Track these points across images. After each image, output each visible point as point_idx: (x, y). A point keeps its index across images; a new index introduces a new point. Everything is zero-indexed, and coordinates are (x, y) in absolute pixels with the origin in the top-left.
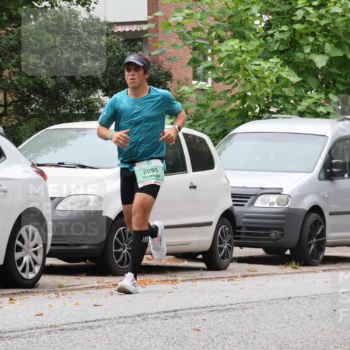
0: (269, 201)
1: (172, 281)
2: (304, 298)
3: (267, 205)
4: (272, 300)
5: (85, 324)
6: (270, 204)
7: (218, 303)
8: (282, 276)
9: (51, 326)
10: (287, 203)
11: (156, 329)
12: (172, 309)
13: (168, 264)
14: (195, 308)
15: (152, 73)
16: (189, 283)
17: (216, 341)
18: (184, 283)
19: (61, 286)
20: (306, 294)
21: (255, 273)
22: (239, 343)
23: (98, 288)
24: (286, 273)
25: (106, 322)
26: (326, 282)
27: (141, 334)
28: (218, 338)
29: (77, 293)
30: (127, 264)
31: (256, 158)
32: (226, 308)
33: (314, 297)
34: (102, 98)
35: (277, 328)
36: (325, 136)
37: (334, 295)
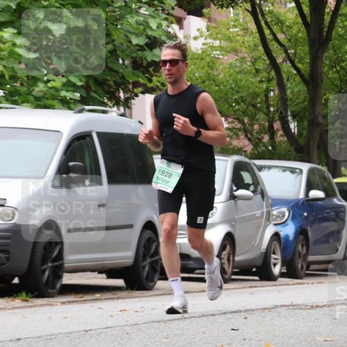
2: (38, 339)
8: (9, 311)
10: (13, 218)
20: (39, 334)
24: (14, 308)
26: (66, 318)
36: (58, 131)
37: (75, 334)
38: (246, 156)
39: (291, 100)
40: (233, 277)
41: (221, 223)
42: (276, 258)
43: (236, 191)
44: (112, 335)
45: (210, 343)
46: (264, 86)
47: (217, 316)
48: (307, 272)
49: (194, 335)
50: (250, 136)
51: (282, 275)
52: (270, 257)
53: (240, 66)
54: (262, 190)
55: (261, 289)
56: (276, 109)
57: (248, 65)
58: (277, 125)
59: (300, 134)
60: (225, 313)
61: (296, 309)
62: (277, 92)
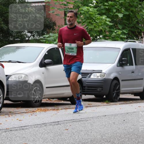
0: (97, 75)
1: (57, 109)
2: (112, 116)
3: (96, 77)
4: (98, 116)
5: (21, 128)
6: (97, 77)
7: (76, 118)
8: (103, 106)
9: (7, 129)
10: (104, 76)
11: (50, 129)
12: (57, 121)
13: (55, 102)
14: (66, 121)
15: (47, 23)
16: (64, 110)
17: (75, 134)
18: (62, 110)
19: (10, 112)
20: (112, 114)
21: (91, 106)
22: (85, 135)
23: (26, 113)
24: (104, 105)
25: (29, 127)
26: (121, 109)
27: (44, 132)
28: (76, 133)
29: (17, 115)
30: (38, 103)
31: (91, 58)
32: (79, 120)
33: (116, 115)
34: (27, 34)
35: (100, 128)
36: (119, 48)
37: (124, 114)
44: (136, 115)
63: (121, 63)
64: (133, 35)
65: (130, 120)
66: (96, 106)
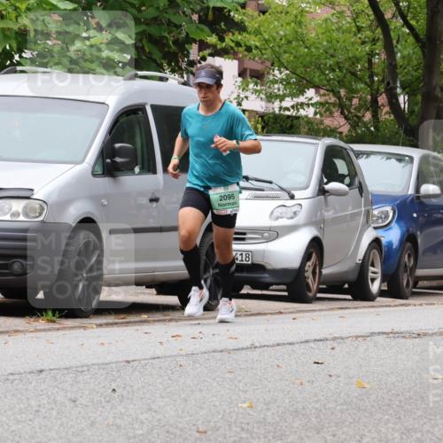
0: (11, 209)
2: (66, 372)
3: (8, 217)
4: (12, 374)
6: (13, 215)
8: (31, 335)
10: (40, 214)
20: (68, 364)
24: (37, 331)
26: (102, 344)
33: (81, 370)
35: (18, 422)
36: (103, 103)
37: (114, 365)
38: (341, 139)
39: (401, 66)
40: (319, 295)
41: (306, 225)
42: (375, 272)
43: (326, 184)
44: (160, 368)
45: (287, 380)
46: (367, 48)
47: (297, 346)
48: (414, 290)
49: (265, 369)
50: (346, 113)
51: (382, 293)
52: (368, 269)
53: (337, 23)
54: (360, 183)
55: (355, 311)
56: (381, 79)
57: (347, 22)
58: (382, 99)
59: (412, 112)
60: (307, 342)
61: (398, 337)
62: (383, 56)
63: (111, 163)
64: (157, 55)
65: (139, 389)
66: (7, 332)
